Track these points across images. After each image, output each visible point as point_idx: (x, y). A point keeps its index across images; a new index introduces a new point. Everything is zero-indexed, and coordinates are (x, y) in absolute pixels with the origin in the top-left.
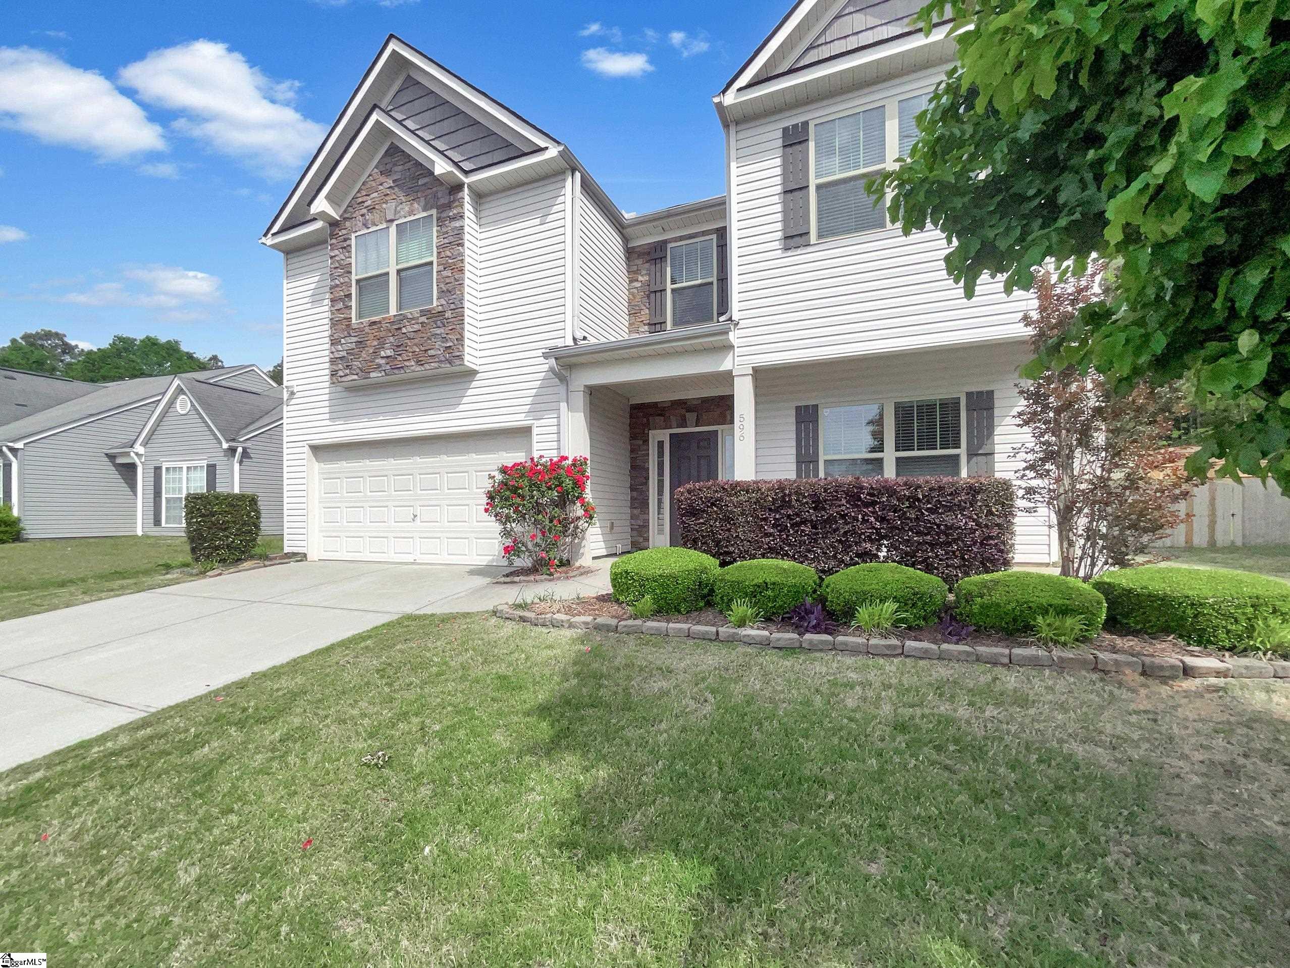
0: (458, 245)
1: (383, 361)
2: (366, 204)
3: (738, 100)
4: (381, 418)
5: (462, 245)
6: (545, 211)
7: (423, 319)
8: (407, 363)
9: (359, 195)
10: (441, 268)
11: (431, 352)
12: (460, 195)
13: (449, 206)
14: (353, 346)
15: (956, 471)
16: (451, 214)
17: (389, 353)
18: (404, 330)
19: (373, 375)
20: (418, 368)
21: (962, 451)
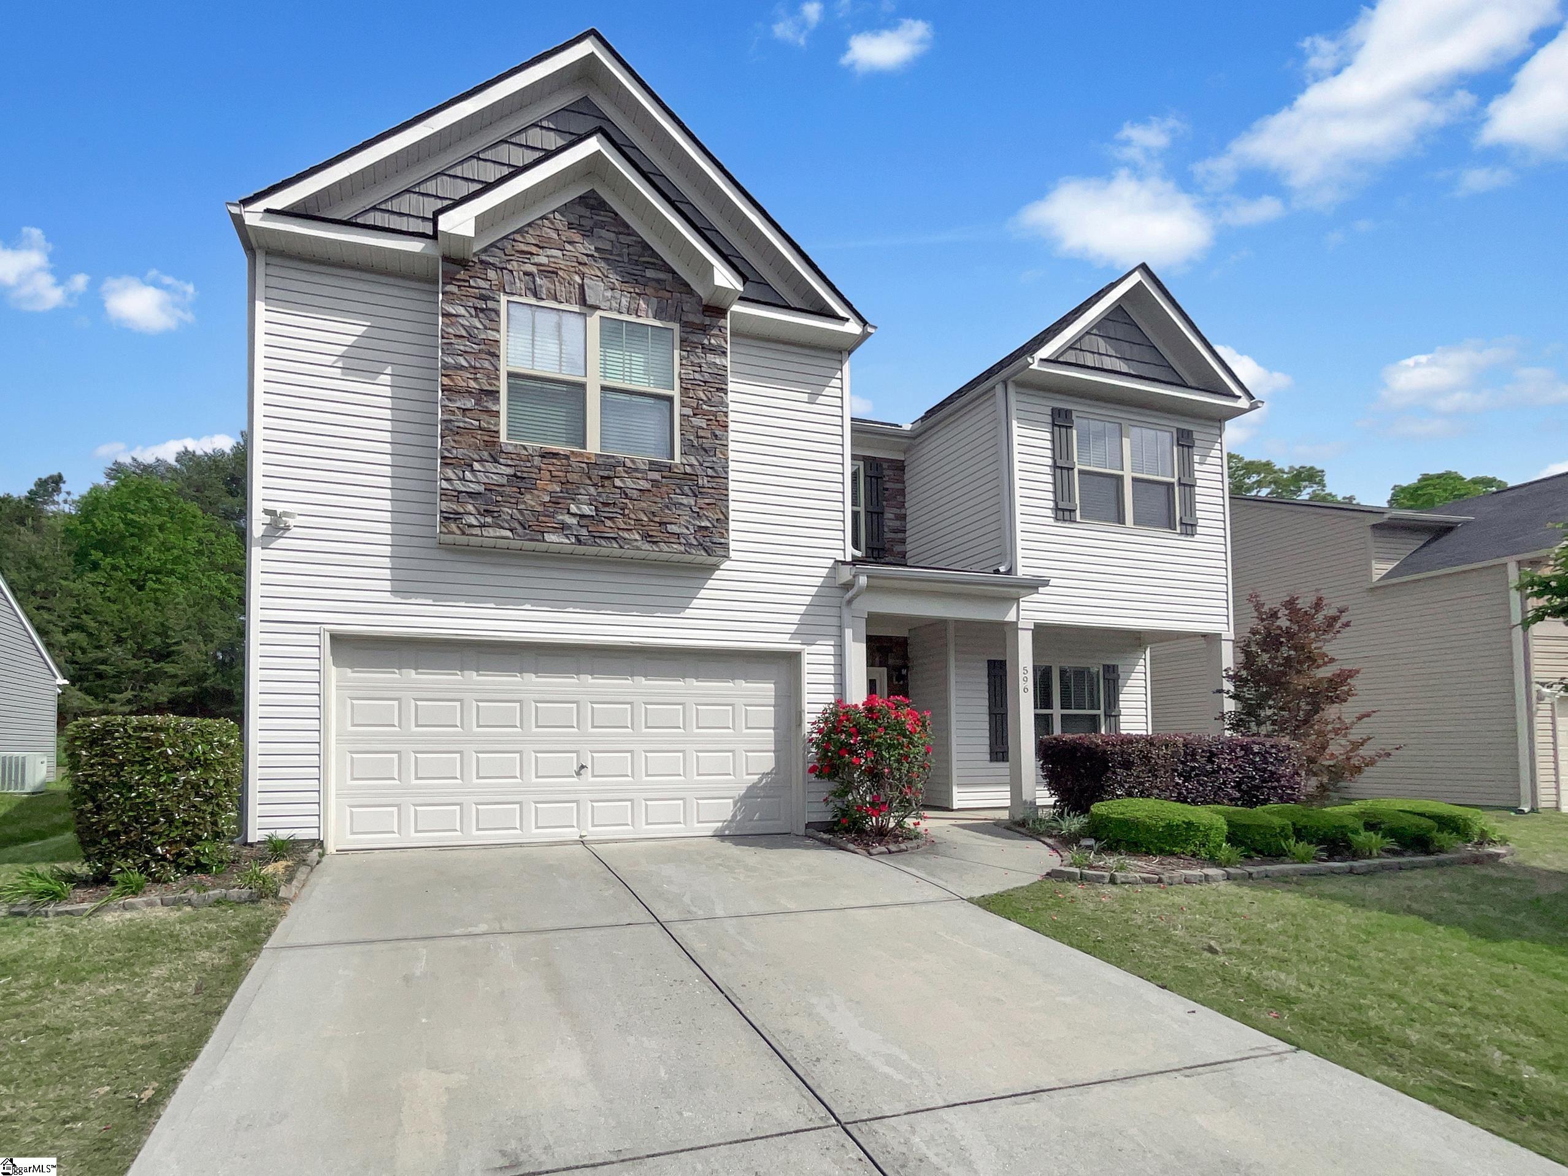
0: (718, 390)
1: (573, 521)
2: (536, 259)
3: (1040, 369)
4: (528, 607)
5: (725, 391)
6: (816, 389)
7: (656, 476)
8: (626, 535)
9: (518, 237)
10: (688, 411)
11: (672, 528)
12: (722, 322)
13: (704, 329)
14: (504, 481)
15: (1096, 729)
16: (706, 342)
17: (587, 510)
18: (618, 482)
19: (550, 537)
20: (647, 546)
21: (1101, 712)
